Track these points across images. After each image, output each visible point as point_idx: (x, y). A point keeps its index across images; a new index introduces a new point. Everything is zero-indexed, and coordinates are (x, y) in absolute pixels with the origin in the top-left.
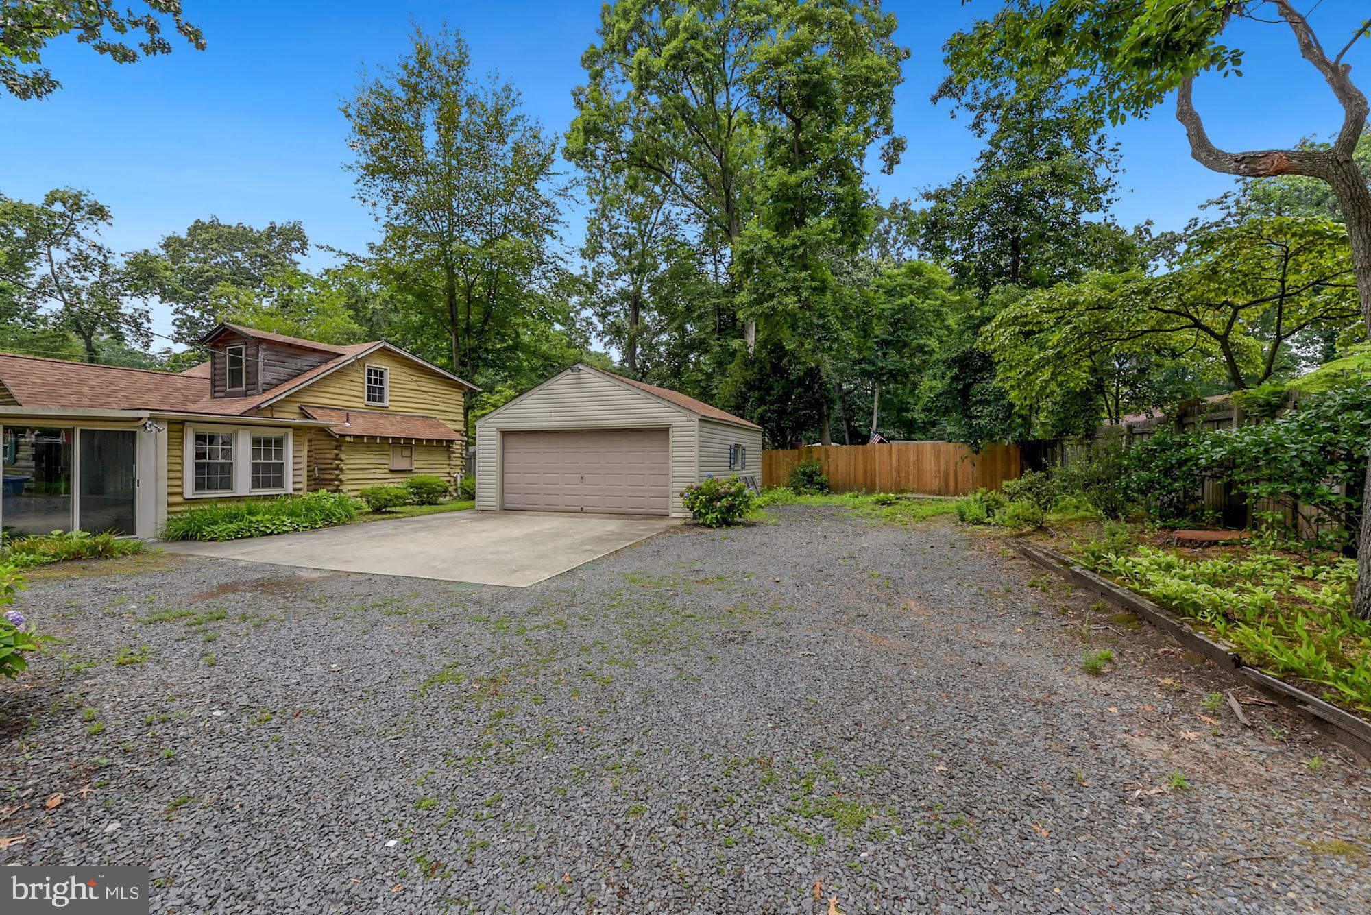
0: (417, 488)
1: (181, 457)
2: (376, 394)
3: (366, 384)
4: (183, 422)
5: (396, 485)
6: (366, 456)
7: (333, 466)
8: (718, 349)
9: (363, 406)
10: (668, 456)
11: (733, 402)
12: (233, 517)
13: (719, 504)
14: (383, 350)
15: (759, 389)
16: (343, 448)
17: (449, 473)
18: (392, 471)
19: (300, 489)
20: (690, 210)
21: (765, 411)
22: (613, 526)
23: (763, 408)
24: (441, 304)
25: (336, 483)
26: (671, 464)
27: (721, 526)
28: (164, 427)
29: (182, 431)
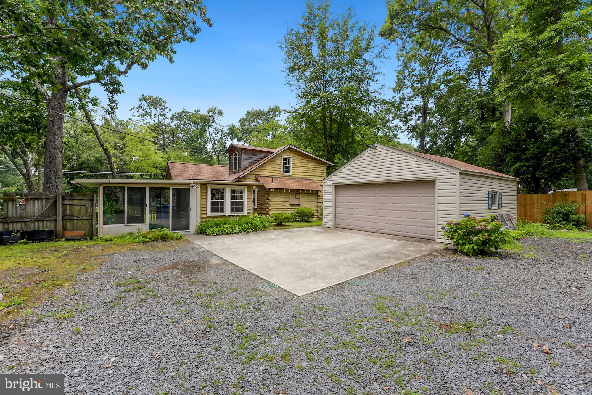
0: (300, 213)
1: (206, 199)
2: (286, 169)
3: (282, 165)
4: (206, 184)
5: (291, 212)
6: (280, 198)
7: (266, 203)
8: (481, 130)
9: (281, 175)
10: (434, 199)
11: (492, 161)
12: (218, 225)
13: (475, 238)
14: (289, 149)
15: (515, 151)
16: (270, 194)
17: (317, 206)
18: (291, 205)
19: (250, 213)
20: (462, 48)
21: (521, 166)
22: (391, 245)
23: (518, 164)
24: (320, 126)
25: (267, 210)
26: (436, 205)
27: (477, 255)
28: (199, 186)
29: (206, 188)
